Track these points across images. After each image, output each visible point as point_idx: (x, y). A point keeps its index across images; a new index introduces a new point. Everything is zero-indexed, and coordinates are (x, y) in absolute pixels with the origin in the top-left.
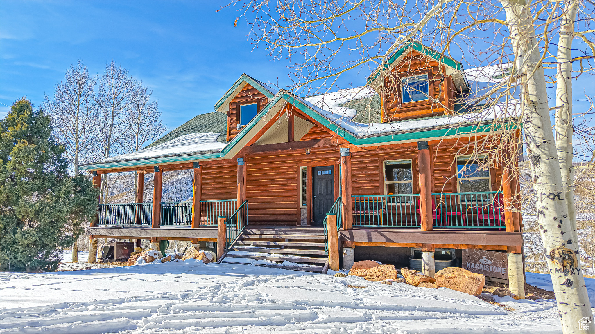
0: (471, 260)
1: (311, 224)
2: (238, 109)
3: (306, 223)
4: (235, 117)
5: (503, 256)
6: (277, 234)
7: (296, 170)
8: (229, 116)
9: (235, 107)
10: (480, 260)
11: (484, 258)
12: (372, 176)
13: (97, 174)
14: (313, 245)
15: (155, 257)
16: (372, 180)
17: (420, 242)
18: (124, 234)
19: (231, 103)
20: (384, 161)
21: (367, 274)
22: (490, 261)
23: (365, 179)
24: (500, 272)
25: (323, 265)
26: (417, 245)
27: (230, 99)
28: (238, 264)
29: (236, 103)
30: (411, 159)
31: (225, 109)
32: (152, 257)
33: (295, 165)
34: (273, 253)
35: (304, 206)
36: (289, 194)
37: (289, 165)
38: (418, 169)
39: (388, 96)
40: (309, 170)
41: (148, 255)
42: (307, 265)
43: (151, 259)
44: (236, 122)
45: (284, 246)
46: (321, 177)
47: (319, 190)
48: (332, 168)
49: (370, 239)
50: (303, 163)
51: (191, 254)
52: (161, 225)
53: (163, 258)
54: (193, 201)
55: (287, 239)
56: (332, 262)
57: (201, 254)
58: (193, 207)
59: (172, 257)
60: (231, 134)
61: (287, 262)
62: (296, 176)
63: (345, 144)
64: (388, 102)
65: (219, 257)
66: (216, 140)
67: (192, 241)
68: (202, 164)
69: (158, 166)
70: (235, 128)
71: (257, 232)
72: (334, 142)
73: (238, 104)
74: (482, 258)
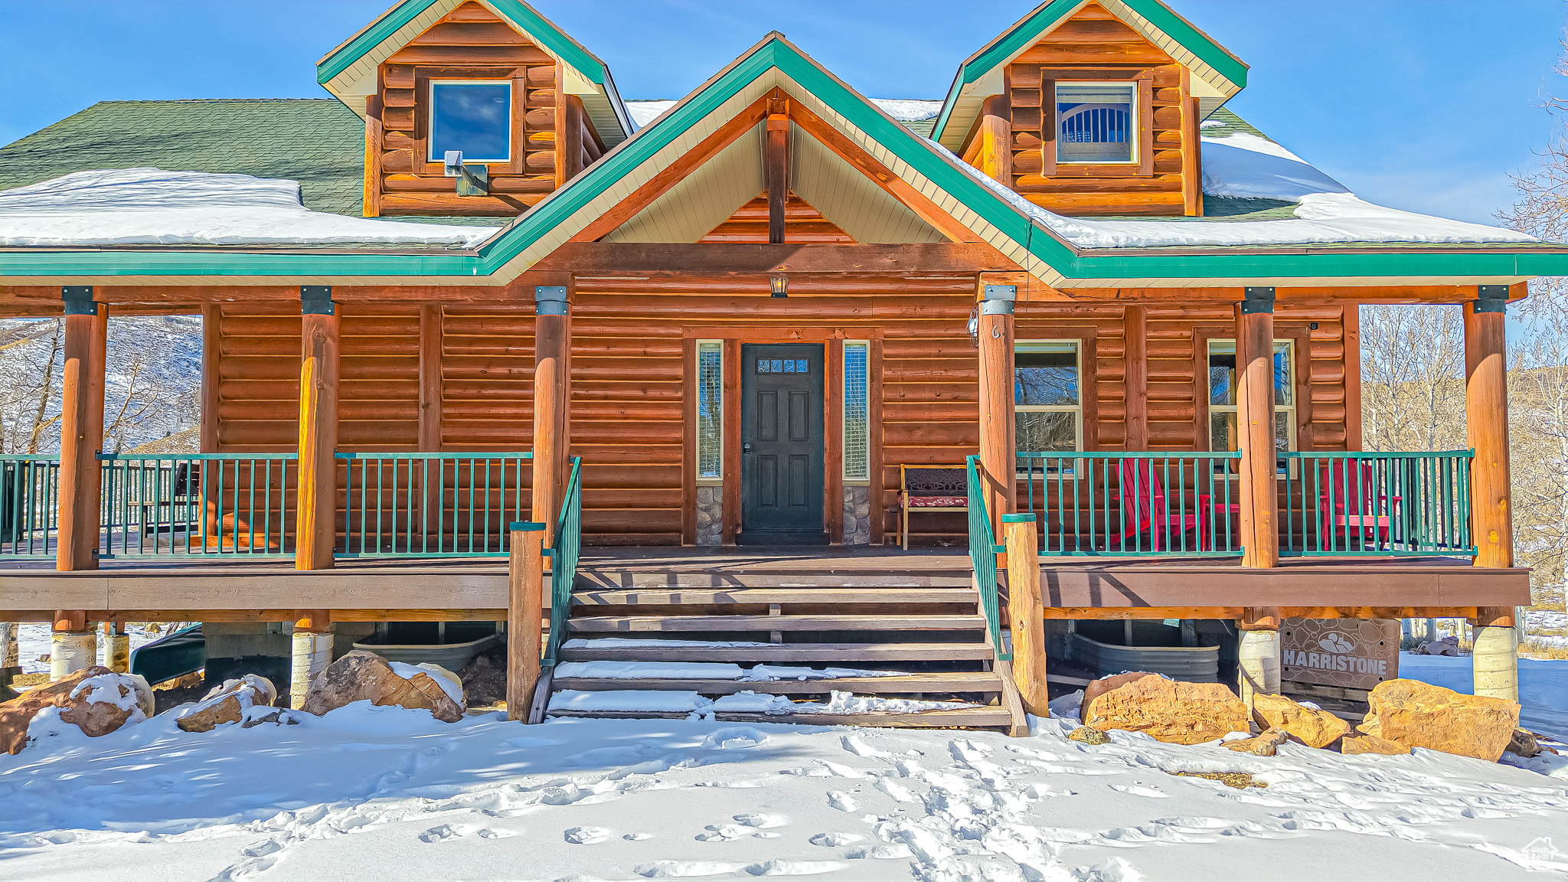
0: (1297, 644)
1: (738, 539)
2: (418, 93)
3: (716, 538)
4: (410, 125)
5: (1379, 627)
7: (680, 350)
9: (408, 84)
10: (1323, 643)
11: (1333, 636)
12: (955, 386)
15: (125, 704)
16: (955, 399)
17: (1239, 603)
19: (389, 68)
22: (1348, 644)
23: (933, 395)
24: (1375, 672)
26: (1229, 610)
27: (389, 51)
29: (409, 67)
30: (1079, 341)
31: (359, 89)
32: (112, 708)
33: (679, 331)
34: (760, 662)
35: (709, 478)
36: (651, 434)
37: (651, 330)
38: (1100, 372)
39: (1014, 133)
40: (730, 356)
41: (91, 699)
42: (932, 704)
43: (109, 718)
44: (410, 145)
45: (784, 633)
46: (769, 380)
47: (760, 427)
48: (816, 353)
49: (1096, 598)
50: (710, 327)
51: (352, 683)
52: (103, 557)
53: (184, 711)
54: (304, 453)
55: (776, 606)
56: (1034, 687)
57: (410, 684)
58: (305, 481)
59: (244, 703)
60: (384, 190)
61: (846, 696)
62: (680, 371)
63: (1006, 269)
64: (1014, 153)
65: (526, 691)
66: (302, 204)
67: (304, 622)
68: (344, 297)
69: (90, 288)
70: (407, 169)
71: (617, 579)
72: (960, 259)
73: (424, 74)
74: (1326, 637)
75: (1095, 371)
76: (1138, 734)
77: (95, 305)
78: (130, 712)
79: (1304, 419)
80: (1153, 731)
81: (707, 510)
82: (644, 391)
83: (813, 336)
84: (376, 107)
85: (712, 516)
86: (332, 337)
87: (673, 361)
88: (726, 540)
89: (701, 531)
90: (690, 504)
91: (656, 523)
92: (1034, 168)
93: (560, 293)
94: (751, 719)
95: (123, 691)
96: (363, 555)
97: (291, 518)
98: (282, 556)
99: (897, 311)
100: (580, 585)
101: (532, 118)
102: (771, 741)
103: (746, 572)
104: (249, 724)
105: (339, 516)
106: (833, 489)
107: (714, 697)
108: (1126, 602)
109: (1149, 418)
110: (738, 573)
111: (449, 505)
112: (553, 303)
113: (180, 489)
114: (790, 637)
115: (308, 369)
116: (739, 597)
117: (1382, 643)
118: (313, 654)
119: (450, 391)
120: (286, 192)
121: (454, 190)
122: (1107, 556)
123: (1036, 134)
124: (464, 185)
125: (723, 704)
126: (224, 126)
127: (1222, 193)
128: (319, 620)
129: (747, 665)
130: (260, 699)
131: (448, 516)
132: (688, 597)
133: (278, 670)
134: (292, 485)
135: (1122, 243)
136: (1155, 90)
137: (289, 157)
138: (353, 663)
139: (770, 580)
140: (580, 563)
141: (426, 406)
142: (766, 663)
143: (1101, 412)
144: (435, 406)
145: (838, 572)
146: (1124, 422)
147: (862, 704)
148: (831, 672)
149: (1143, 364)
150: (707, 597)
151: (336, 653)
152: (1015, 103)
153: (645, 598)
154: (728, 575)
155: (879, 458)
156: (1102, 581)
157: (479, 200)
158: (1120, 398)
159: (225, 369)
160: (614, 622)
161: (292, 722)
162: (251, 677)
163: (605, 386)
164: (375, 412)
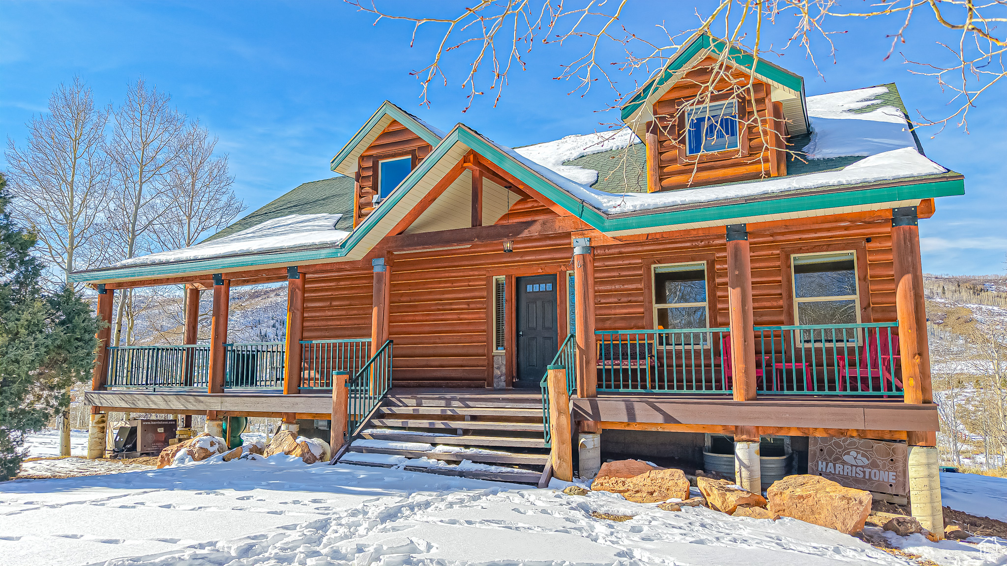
1: (514, 385)
2: (375, 168)
3: (503, 384)
4: (370, 184)
6: (448, 405)
7: (484, 283)
8: (358, 181)
9: (370, 164)
12: (630, 294)
13: (106, 291)
14: (519, 429)
15: (211, 449)
16: (630, 302)
17: (732, 424)
18: (155, 404)
19: (362, 158)
20: (653, 266)
21: (629, 488)
23: (616, 300)
25: (540, 468)
26: (725, 428)
27: (361, 150)
28: (372, 466)
29: (371, 156)
30: (705, 262)
31: (352, 169)
32: (206, 450)
33: (484, 273)
35: (500, 351)
36: (470, 328)
37: (471, 273)
38: (717, 280)
39: (661, 142)
40: (509, 284)
41: (198, 446)
43: (204, 455)
44: (371, 193)
46: (533, 296)
47: (528, 320)
48: (552, 280)
50: (498, 269)
51: (280, 444)
52: (227, 388)
56: (558, 463)
57: (299, 446)
58: (287, 353)
59: (244, 451)
60: (361, 216)
62: (485, 294)
63: (584, 229)
64: (662, 153)
67: (285, 418)
69: (221, 274)
70: (369, 204)
72: (561, 226)
73: (376, 159)
75: (714, 280)
76: (616, 495)
77: (224, 281)
79: (865, 305)
81: (498, 368)
82: (468, 305)
83: (549, 270)
84: (358, 177)
85: (501, 372)
86: (299, 289)
87: (483, 289)
88: (507, 385)
89: (495, 380)
90: (490, 366)
91: (472, 376)
92: (674, 160)
93: (382, 261)
94: (420, 471)
95: (212, 444)
100: (387, 403)
107: (410, 458)
108: (662, 420)
125: (410, 462)
128: (290, 418)
129: (434, 445)
138: (282, 435)
142: (444, 444)
143: (719, 306)
156: (636, 406)
160: (392, 421)
161: (253, 459)
163: (451, 304)
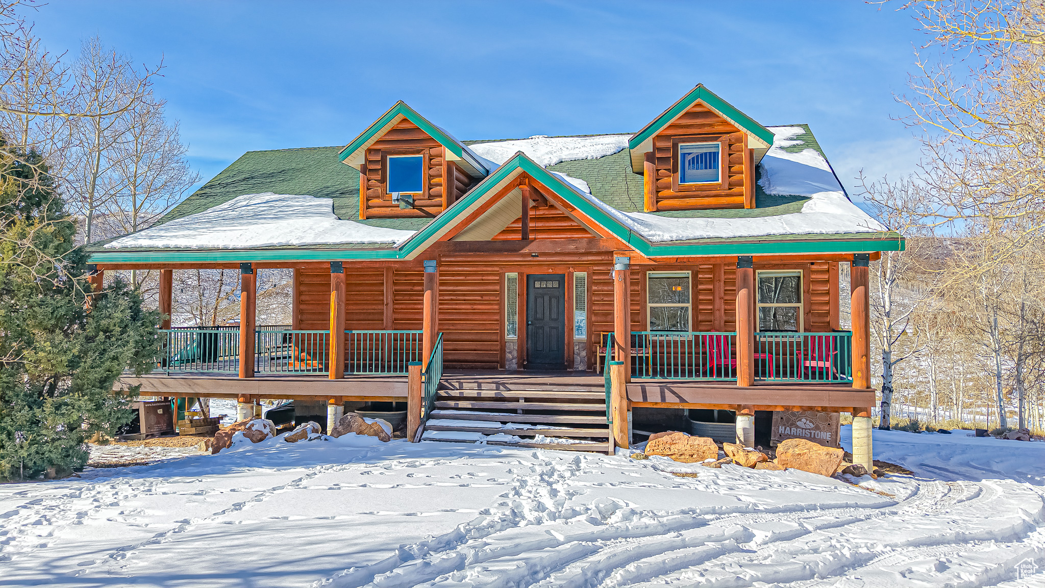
0: (786, 423)
1: (524, 367)
2: (383, 161)
3: (514, 366)
4: (379, 177)
5: (828, 416)
7: (498, 278)
8: (364, 173)
9: (379, 158)
10: (798, 423)
11: (804, 420)
13: (97, 271)
17: (734, 402)
19: (369, 151)
20: (648, 272)
21: (675, 452)
22: (811, 424)
24: (825, 438)
26: (730, 406)
27: (369, 144)
28: (456, 442)
29: (379, 150)
30: (690, 272)
31: (357, 160)
33: (497, 269)
34: (509, 422)
35: (511, 337)
36: (485, 317)
37: (485, 269)
38: (700, 287)
39: (658, 170)
40: (521, 280)
41: (254, 429)
42: (577, 441)
43: (260, 436)
44: (379, 186)
45: (523, 410)
46: (540, 291)
47: (536, 312)
48: (561, 279)
49: (663, 398)
50: (511, 267)
51: (349, 425)
52: (256, 372)
53: (287, 435)
54: (332, 332)
55: (522, 398)
56: (620, 435)
57: (371, 426)
58: (333, 342)
59: (308, 432)
60: (368, 207)
61: (541, 436)
62: (498, 288)
63: (624, 250)
64: (657, 180)
65: (414, 430)
66: (334, 213)
67: (332, 401)
68: (347, 266)
69: (250, 263)
70: (378, 197)
71: (457, 385)
72: (604, 245)
73: (385, 153)
74: (800, 420)
75: (697, 287)
76: (666, 458)
77: (252, 270)
78: (267, 434)
79: (807, 311)
80: (673, 457)
81: (510, 353)
82: (482, 297)
83: (559, 271)
84: (364, 170)
85: (513, 356)
86: (342, 283)
87: (495, 283)
88: (518, 367)
89: (507, 363)
90: (503, 350)
91: (486, 359)
92: (668, 187)
93: (434, 263)
94: (500, 444)
95: (265, 427)
96: (355, 373)
97: (327, 355)
98: (324, 373)
99: (600, 258)
100: (441, 387)
101: (432, 172)
102: (505, 452)
103: (511, 384)
104: (310, 440)
105: (346, 354)
106: (569, 343)
107: (488, 435)
108: (677, 400)
109: (725, 310)
110: (508, 384)
111: (395, 349)
112: (430, 267)
113: (284, 341)
114: (527, 412)
115: (333, 295)
116: (506, 394)
117: (829, 424)
118: (335, 414)
119: (397, 298)
120: (327, 206)
121: (399, 207)
122: (672, 379)
123: (669, 170)
124: (402, 204)
125: (490, 438)
126: (301, 166)
127: (773, 193)
128: (338, 400)
129: (504, 423)
130: (316, 431)
131: (395, 354)
132: (484, 394)
133: (322, 421)
134: (328, 344)
135: (674, 239)
136: (730, 145)
137: (329, 184)
138: (349, 417)
139: (522, 387)
140: (442, 378)
141: (387, 304)
142: (512, 422)
143: (701, 307)
144: (391, 304)
145: (551, 384)
146: (712, 312)
147: (548, 440)
148: (539, 427)
149: (722, 283)
150: (492, 394)
151: (345, 413)
152: (658, 155)
153: (467, 393)
154: (503, 384)
155: (591, 330)
156: (666, 390)
157: (409, 210)
158: (711, 300)
159: (303, 288)
160: (452, 403)
161: (326, 440)
162: (311, 422)
163: (464, 295)
164: (365, 307)
